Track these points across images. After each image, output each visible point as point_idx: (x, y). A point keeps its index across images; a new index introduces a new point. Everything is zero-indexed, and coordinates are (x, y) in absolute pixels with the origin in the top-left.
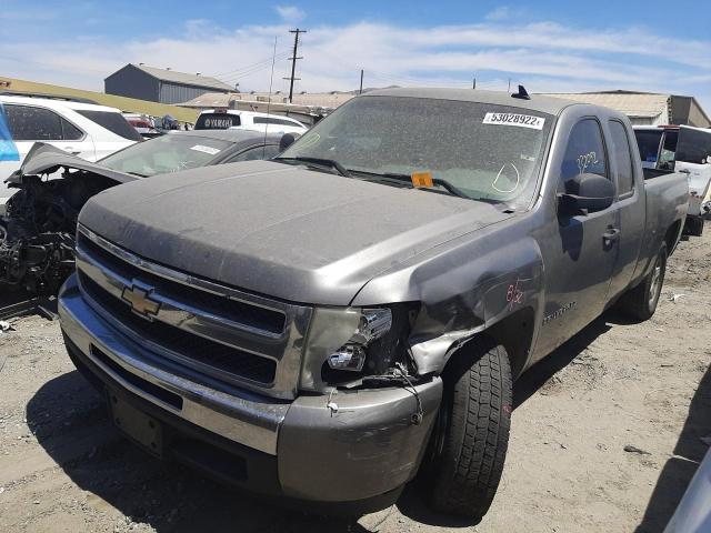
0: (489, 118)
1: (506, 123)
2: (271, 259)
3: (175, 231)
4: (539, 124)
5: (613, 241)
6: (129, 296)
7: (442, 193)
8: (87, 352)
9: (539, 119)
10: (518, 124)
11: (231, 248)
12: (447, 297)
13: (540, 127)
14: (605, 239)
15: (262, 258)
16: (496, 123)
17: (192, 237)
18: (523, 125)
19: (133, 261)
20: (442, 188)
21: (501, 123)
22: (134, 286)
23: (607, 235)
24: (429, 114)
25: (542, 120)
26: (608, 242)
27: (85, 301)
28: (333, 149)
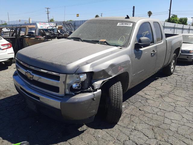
0: (118, 24)
1: (123, 25)
2: (56, 63)
3: (35, 58)
4: (131, 25)
5: (154, 54)
6: (27, 74)
7: (105, 45)
8: (20, 89)
9: (131, 24)
10: (126, 25)
11: (48, 61)
12: (100, 70)
13: (131, 26)
14: (152, 54)
15: (54, 63)
16: (120, 25)
17: (39, 59)
18: (127, 26)
19: (26, 65)
20: (105, 43)
21: (121, 25)
22: (27, 72)
23: (152, 53)
24: (104, 24)
25: (132, 24)
26: (153, 55)
27: (19, 77)
28: (80, 35)
